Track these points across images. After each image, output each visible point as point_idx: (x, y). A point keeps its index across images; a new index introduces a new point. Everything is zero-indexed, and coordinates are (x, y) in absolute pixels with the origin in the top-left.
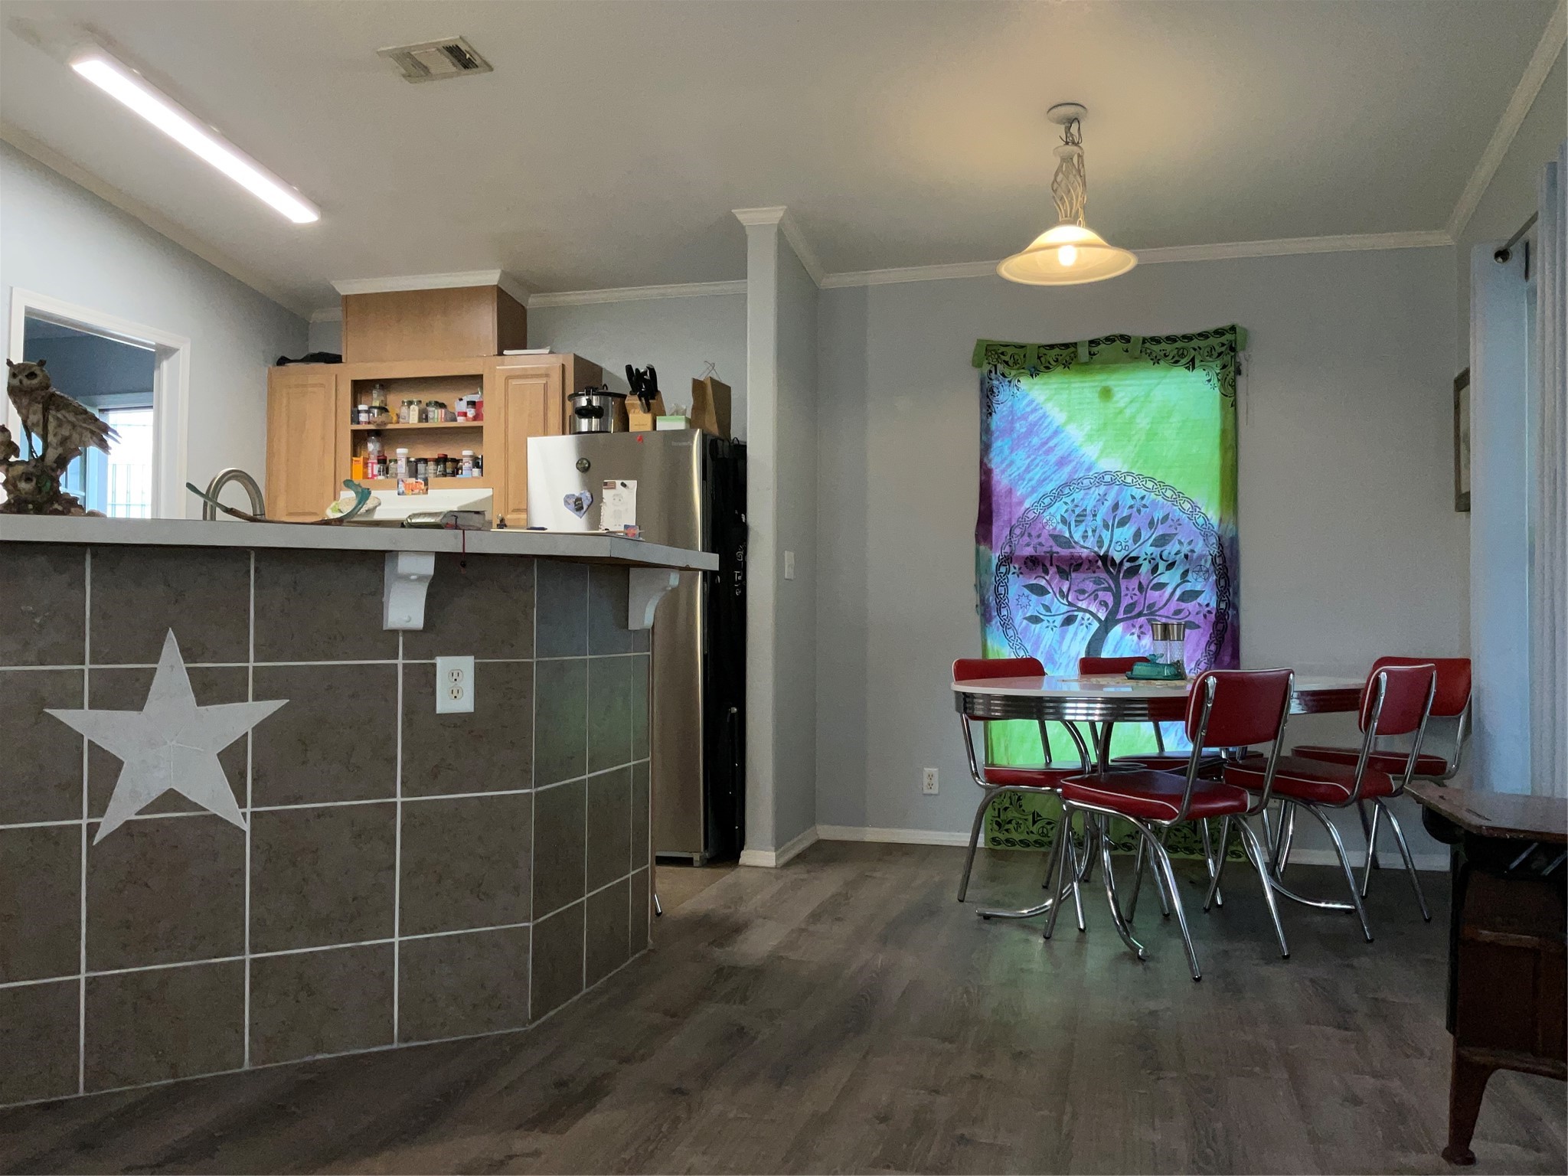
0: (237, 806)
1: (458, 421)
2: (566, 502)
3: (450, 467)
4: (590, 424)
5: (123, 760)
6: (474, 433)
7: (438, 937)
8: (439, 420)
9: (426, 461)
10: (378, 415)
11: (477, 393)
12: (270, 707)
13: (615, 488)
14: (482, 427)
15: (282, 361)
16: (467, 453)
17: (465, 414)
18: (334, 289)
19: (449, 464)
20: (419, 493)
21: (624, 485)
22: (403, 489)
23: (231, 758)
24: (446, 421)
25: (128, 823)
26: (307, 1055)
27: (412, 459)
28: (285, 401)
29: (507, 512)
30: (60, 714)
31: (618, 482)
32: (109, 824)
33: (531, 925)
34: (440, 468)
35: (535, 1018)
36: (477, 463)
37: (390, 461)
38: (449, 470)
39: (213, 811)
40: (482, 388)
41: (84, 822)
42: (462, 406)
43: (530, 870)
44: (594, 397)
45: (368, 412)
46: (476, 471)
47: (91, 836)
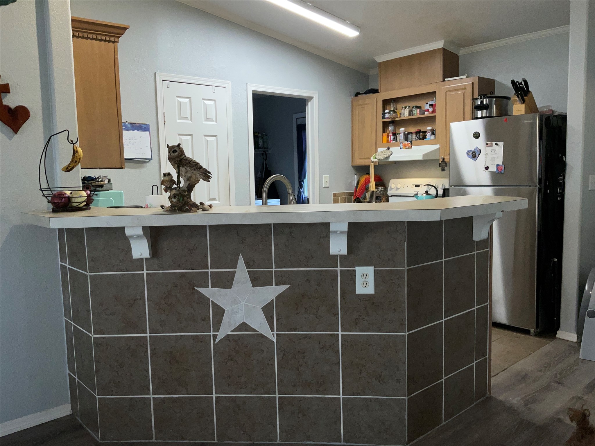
0: (270, 331)
1: (426, 114)
2: (468, 154)
3: (422, 135)
4: (482, 113)
5: (225, 309)
6: (431, 119)
7: (361, 398)
8: (417, 115)
9: (412, 133)
10: (393, 114)
11: (434, 100)
12: (282, 288)
13: (492, 146)
14: (435, 116)
15: (357, 94)
16: (429, 128)
17: (428, 110)
18: (375, 61)
19: (421, 134)
20: (408, 148)
21: (496, 144)
22: (402, 146)
23: (267, 310)
24: (420, 115)
25: (228, 335)
26: (304, 441)
27: (406, 133)
28: (357, 112)
29: (445, 155)
30: (200, 289)
31: (494, 143)
32: (221, 335)
33: (407, 398)
34: (418, 136)
35: (409, 441)
36: (433, 133)
37: (398, 134)
38: (421, 137)
39: (261, 332)
40: (435, 98)
41: (212, 334)
42: (427, 107)
43: (405, 372)
44: (484, 99)
45: (389, 113)
46: (433, 137)
47: (214, 340)
